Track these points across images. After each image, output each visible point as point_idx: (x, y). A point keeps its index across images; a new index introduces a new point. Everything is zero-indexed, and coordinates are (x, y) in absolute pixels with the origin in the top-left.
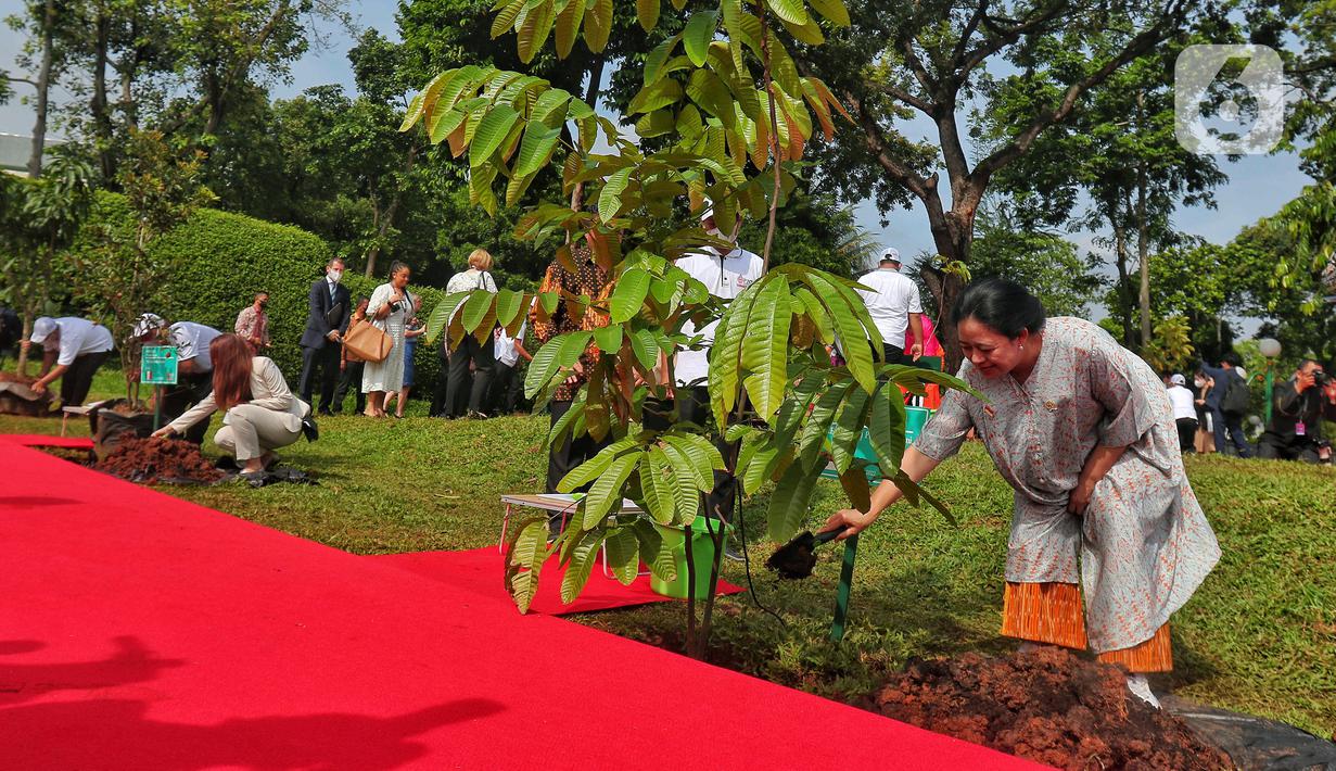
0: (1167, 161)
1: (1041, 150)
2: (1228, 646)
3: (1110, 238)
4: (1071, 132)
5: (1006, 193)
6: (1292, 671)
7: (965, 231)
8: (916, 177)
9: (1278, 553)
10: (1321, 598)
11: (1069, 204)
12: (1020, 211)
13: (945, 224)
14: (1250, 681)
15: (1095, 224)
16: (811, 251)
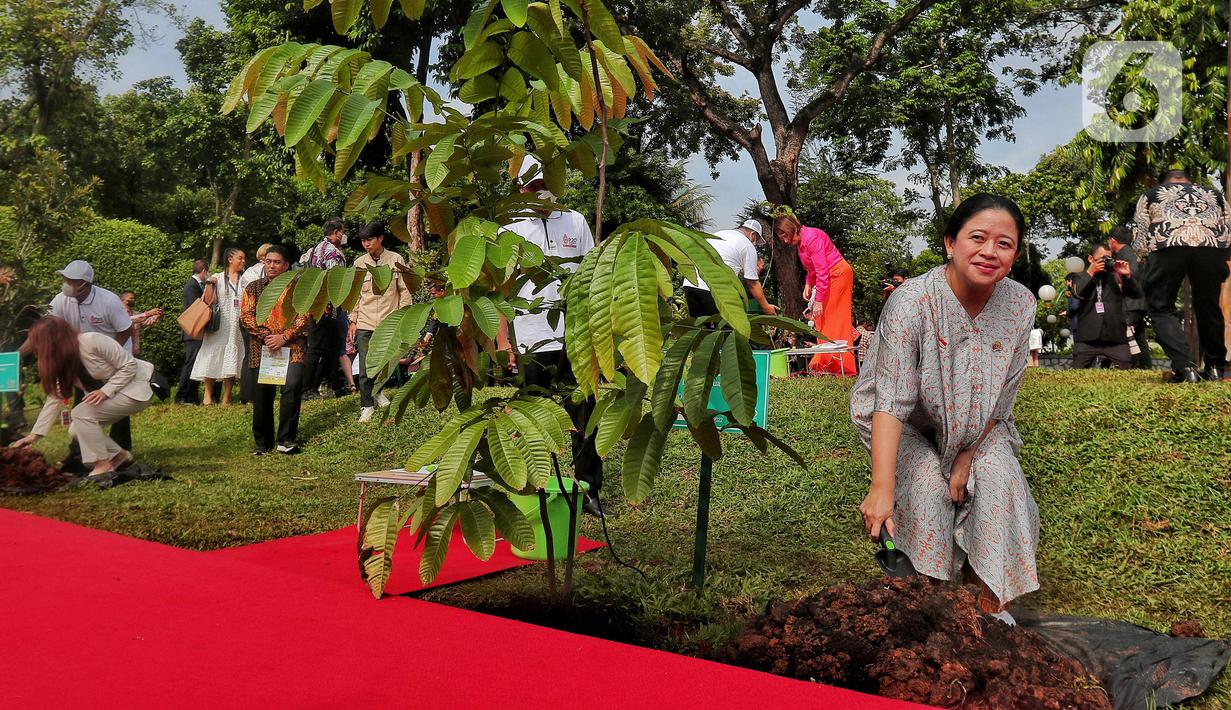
0: (971, 98)
1: (854, 97)
2: (1066, 552)
3: (923, 175)
4: (880, 78)
5: (826, 139)
6: (1126, 570)
7: (790, 177)
8: (741, 129)
9: (1104, 458)
10: (1146, 497)
11: (885, 146)
12: (840, 154)
13: (771, 172)
14: (1089, 583)
15: (909, 162)
16: (646, 207)
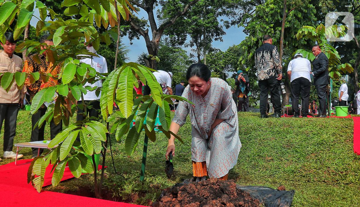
0: (211, 28)
1: (177, 24)
2: (246, 166)
3: (195, 50)
4: (185, 18)
5: (167, 35)
6: (262, 171)
7: (156, 47)
8: (142, 30)
9: (254, 139)
10: (266, 150)
11: (185, 39)
12: (171, 41)
13: (150, 45)
14: (253, 175)
15: (192, 45)
